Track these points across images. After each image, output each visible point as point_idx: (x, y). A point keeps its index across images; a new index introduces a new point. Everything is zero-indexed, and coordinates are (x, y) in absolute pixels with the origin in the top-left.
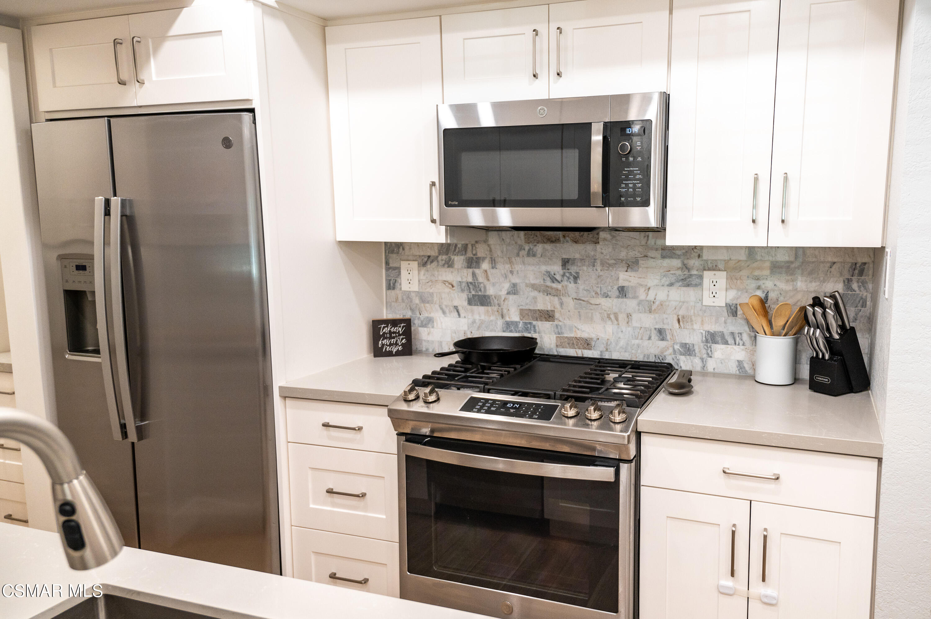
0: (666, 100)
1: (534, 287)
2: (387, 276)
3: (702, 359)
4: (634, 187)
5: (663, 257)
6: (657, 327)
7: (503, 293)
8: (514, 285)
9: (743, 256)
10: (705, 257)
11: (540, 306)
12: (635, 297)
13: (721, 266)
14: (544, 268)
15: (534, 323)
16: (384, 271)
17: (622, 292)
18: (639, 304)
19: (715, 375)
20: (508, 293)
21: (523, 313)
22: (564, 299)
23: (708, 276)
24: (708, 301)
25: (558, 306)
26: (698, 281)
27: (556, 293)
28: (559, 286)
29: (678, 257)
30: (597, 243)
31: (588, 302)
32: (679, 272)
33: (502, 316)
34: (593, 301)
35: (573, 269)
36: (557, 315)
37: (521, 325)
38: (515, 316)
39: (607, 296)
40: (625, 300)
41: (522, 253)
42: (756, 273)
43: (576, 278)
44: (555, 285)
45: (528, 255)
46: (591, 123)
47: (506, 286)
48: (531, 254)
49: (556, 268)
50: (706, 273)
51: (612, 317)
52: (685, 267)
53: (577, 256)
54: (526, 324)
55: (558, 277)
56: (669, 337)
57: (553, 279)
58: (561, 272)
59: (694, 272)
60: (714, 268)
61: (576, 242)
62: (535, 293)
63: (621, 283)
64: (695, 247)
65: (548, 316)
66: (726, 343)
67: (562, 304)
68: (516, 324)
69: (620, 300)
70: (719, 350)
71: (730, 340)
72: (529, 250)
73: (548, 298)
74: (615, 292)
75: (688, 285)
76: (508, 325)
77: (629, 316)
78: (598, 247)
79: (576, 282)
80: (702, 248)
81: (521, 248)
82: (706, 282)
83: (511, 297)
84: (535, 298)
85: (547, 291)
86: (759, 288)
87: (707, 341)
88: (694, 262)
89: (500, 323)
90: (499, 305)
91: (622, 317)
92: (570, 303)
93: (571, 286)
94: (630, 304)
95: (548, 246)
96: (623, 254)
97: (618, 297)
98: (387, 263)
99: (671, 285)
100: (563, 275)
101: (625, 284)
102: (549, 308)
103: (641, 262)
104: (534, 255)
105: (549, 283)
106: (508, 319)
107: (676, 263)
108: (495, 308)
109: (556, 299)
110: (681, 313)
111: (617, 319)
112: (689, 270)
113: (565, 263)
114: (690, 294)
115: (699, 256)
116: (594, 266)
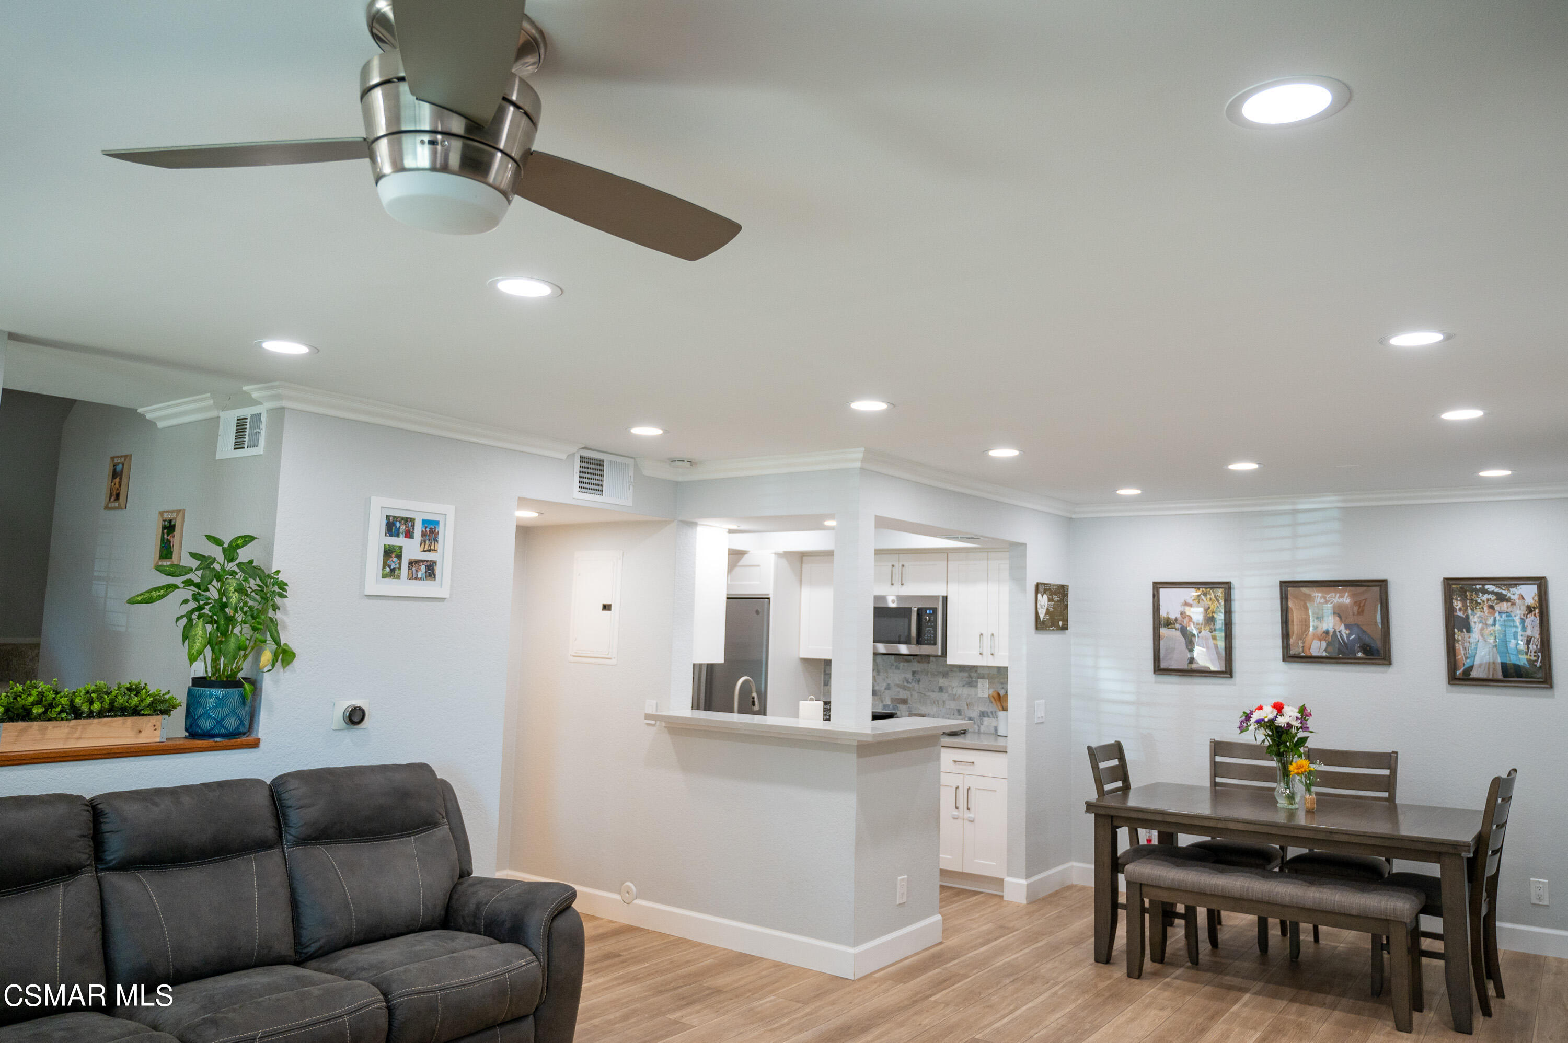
0: (945, 599)
1: (898, 686)
2: (824, 678)
3: (978, 725)
4: (931, 637)
5: (960, 671)
6: (958, 708)
7: (883, 688)
8: (888, 685)
9: (995, 672)
10: (979, 672)
11: (901, 696)
12: (947, 692)
13: (986, 676)
14: (903, 675)
15: (898, 705)
16: (823, 676)
17: (941, 689)
18: (948, 696)
19: (984, 733)
20: (886, 689)
21: (893, 700)
22: (913, 693)
23: (980, 681)
24: (980, 695)
25: (910, 696)
26: (975, 684)
27: (908, 689)
28: (910, 685)
29: (966, 671)
30: (929, 663)
31: (925, 695)
32: (967, 679)
33: (882, 702)
34: (927, 694)
35: (917, 676)
36: (909, 701)
37: (891, 707)
38: (889, 703)
39: (933, 691)
40: (943, 694)
41: (894, 667)
42: (1002, 681)
43: (919, 681)
44: (908, 685)
45: (896, 668)
46: (911, 608)
47: (885, 685)
48: (897, 668)
49: (909, 676)
50: (979, 680)
51: (936, 703)
52: (970, 677)
53: (919, 670)
54: (893, 706)
55: (910, 681)
56: (962, 714)
57: (908, 682)
58: (912, 678)
59: (974, 679)
60: (983, 678)
61: (919, 662)
62: (898, 689)
63: (940, 684)
64: (974, 667)
65: (904, 702)
66: (989, 717)
67: (911, 695)
68: (888, 706)
69: (940, 694)
70: (986, 721)
71: (991, 716)
72: (896, 666)
73: (905, 692)
74: (937, 689)
75: (971, 686)
76: (885, 706)
77: (944, 702)
78: (930, 665)
79: (918, 684)
80: (977, 667)
81: (892, 665)
82: (979, 685)
83: (887, 691)
84: (899, 692)
85: (904, 688)
86: (1003, 688)
87: (980, 716)
88: (974, 674)
89: (881, 705)
90: (881, 695)
91: (941, 703)
92: (916, 695)
93: (916, 685)
94: (945, 696)
95: (906, 664)
96: (941, 669)
97: (939, 692)
98: (825, 671)
99: (964, 686)
100: (913, 680)
101: (942, 685)
102: (905, 697)
103: (950, 673)
104: (899, 669)
105: (906, 684)
106: (885, 703)
107: (966, 674)
108: (879, 697)
109: (909, 693)
110: (969, 700)
111: (938, 704)
112: (972, 678)
113: (914, 673)
114: (972, 690)
115: (976, 671)
116: (927, 675)
